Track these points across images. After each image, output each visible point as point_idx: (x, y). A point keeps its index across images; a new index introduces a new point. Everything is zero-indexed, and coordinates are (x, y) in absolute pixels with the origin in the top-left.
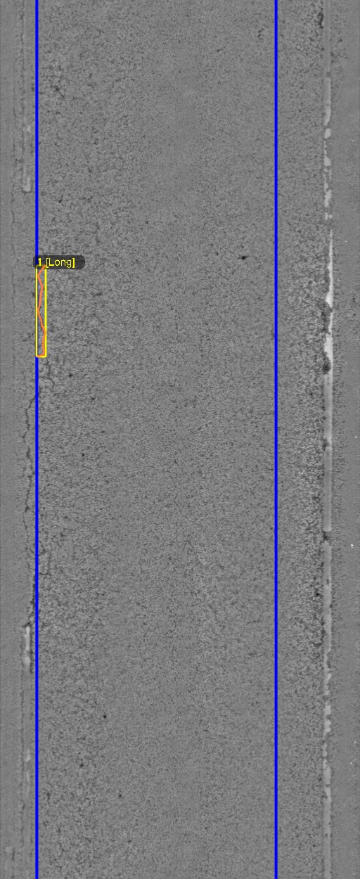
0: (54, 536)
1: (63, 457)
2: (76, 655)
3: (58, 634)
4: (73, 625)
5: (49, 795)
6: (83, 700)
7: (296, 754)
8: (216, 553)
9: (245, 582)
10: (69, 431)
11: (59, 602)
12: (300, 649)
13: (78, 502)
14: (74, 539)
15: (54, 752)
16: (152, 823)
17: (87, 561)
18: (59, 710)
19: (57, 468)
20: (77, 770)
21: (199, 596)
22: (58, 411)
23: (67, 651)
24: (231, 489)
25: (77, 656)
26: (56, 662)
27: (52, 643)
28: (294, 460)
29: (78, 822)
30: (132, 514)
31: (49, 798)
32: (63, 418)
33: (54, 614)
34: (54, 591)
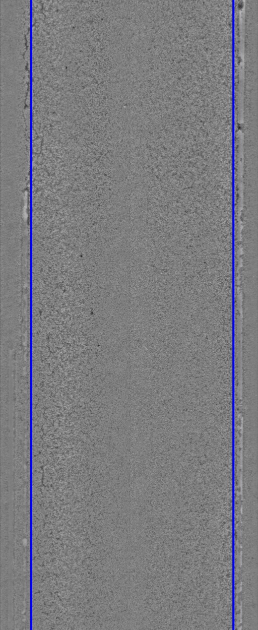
0: (45, 126)
1: (52, 69)
2: (60, 211)
3: (48, 196)
4: (59, 190)
6: (65, 244)
10: (56, 50)
11: (49, 173)
12: (221, 208)
13: (63, 102)
14: (60, 128)
15: (44, 282)
16: (115, 333)
17: (69, 144)
18: (48, 251)
19: (47, 77)
20: (61, 294)
21: (149, 170)
22: (49, 36)
23: (54, 209)
25: (62, 213)
26: (46, 217)
27: (43, 203)
28: (218, 71)
29: (62, 331)
30: (101, 110)
31: (41, 315)
32: (52, 41)
33: (45, 182)
34: (45, 166)
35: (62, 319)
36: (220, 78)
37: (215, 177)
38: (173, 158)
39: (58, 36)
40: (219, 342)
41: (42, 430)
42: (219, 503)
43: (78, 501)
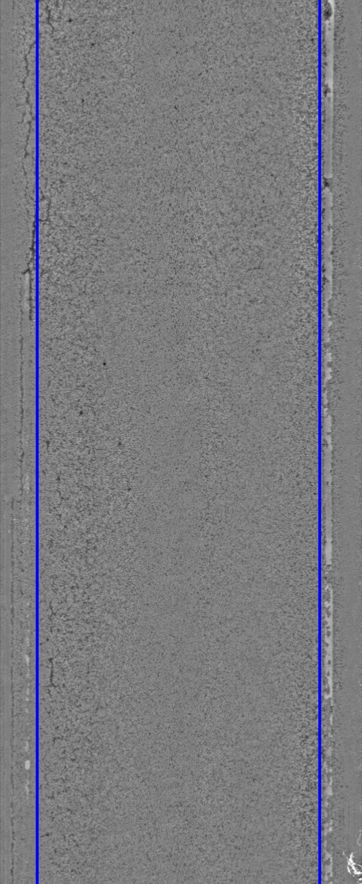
0: (54, 183)
1: (63, 103)
2: (75, 302)
3: (58, 280)
4: (73, 272)
5: (48, 443)
6: (82, 347)
7: (297, 402)
8: (216, 200)
9: (245, 228)
10: (69, 76)
11: (58, 248)
12: (301, 296)
13: (77, 148)
14: (74, 185)
15: (53, 400)
16: (152, 471)
17: (86, 207)
18: (58, 357)
19: (56, 114)
20: (76, 418)
21: (200, 243)
22: (58, 57)
23: (66, 298)
24: (231, 135)
25: (77, 304)
26: (55, 309)
27: (52, 290)
28: (295, 105)
29: (77, 470)
30: (131, 160)
31: (48, 446)
32: (63, 64)
33: (53, 260)
34: (54, 238)
35: (78, 452)
36: (299, 115)
37: (292, 253)
38: (233, 227)
39: (71, 56)
40: (298, 484)
41: (51, 608)
42: (299, 709)
43: (101, 707)
